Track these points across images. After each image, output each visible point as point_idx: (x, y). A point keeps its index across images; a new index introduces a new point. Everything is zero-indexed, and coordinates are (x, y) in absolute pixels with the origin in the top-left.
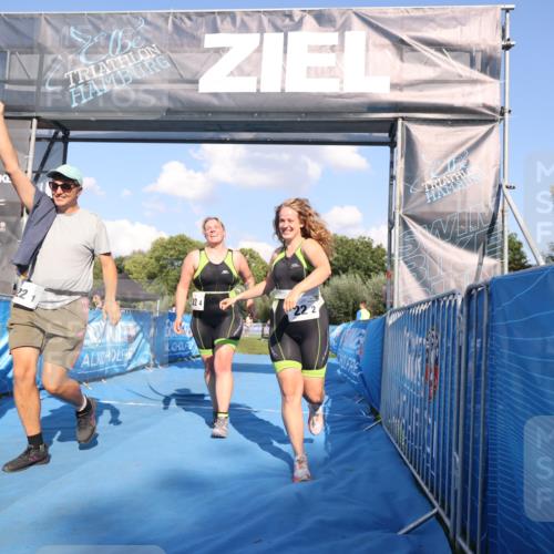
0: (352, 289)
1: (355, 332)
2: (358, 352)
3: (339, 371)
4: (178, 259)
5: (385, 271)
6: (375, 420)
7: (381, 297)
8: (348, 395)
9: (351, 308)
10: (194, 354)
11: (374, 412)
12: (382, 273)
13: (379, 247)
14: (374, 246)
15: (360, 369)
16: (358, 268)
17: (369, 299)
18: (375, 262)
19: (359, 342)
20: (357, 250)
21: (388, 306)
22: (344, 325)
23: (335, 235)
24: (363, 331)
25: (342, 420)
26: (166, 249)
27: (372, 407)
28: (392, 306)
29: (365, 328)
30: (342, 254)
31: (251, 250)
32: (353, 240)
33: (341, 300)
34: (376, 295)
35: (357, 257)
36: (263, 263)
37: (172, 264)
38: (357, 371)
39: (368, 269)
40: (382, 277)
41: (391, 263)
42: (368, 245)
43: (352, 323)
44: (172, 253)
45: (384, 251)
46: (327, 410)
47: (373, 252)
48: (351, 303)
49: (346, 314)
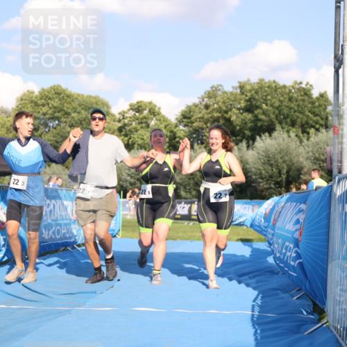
0: (284, 152)
1: (292, 206)
2: (296, 235)
3: (271, 260)
4: (53, 118)
5: (327, 127)
6: (319, 320)
7: (324, 161)
8: (285, 289)
9: (284, 177)
10: (79, 242)
11: (319, 311)
12: (323, 130)
13: (322, 96)
14: (315, 94)
15: (299, 256)
16: (293, 124)
17: (307, 165)
18: (316, 115)
19: (298, 222)
20: (290, 99)
21: (335, 171)
22: (275, 199)
23: (262, 80)
24: (303, 206)
25: (275, 321)
26: (36, 104)
27: (315, 304)
28: (340, 172)
29: (305, 203)
30: (272, 105)
31: (150, 103)
32: (284, 87)
33: (271, 165)
34: (317, 159)
35: (291, 109)
36: (165, 120)
37: (46, 125)
38: (295, 259)
39: (307, 123)
40: (324, 135)
41: (340, 117)
42: (306, 93)
43: (286, 196)
44: (45, 109)
45: (327, 100)
46: (257, 309)
47: (313, 103)
48: (285, 171)
49: (278, 184)
